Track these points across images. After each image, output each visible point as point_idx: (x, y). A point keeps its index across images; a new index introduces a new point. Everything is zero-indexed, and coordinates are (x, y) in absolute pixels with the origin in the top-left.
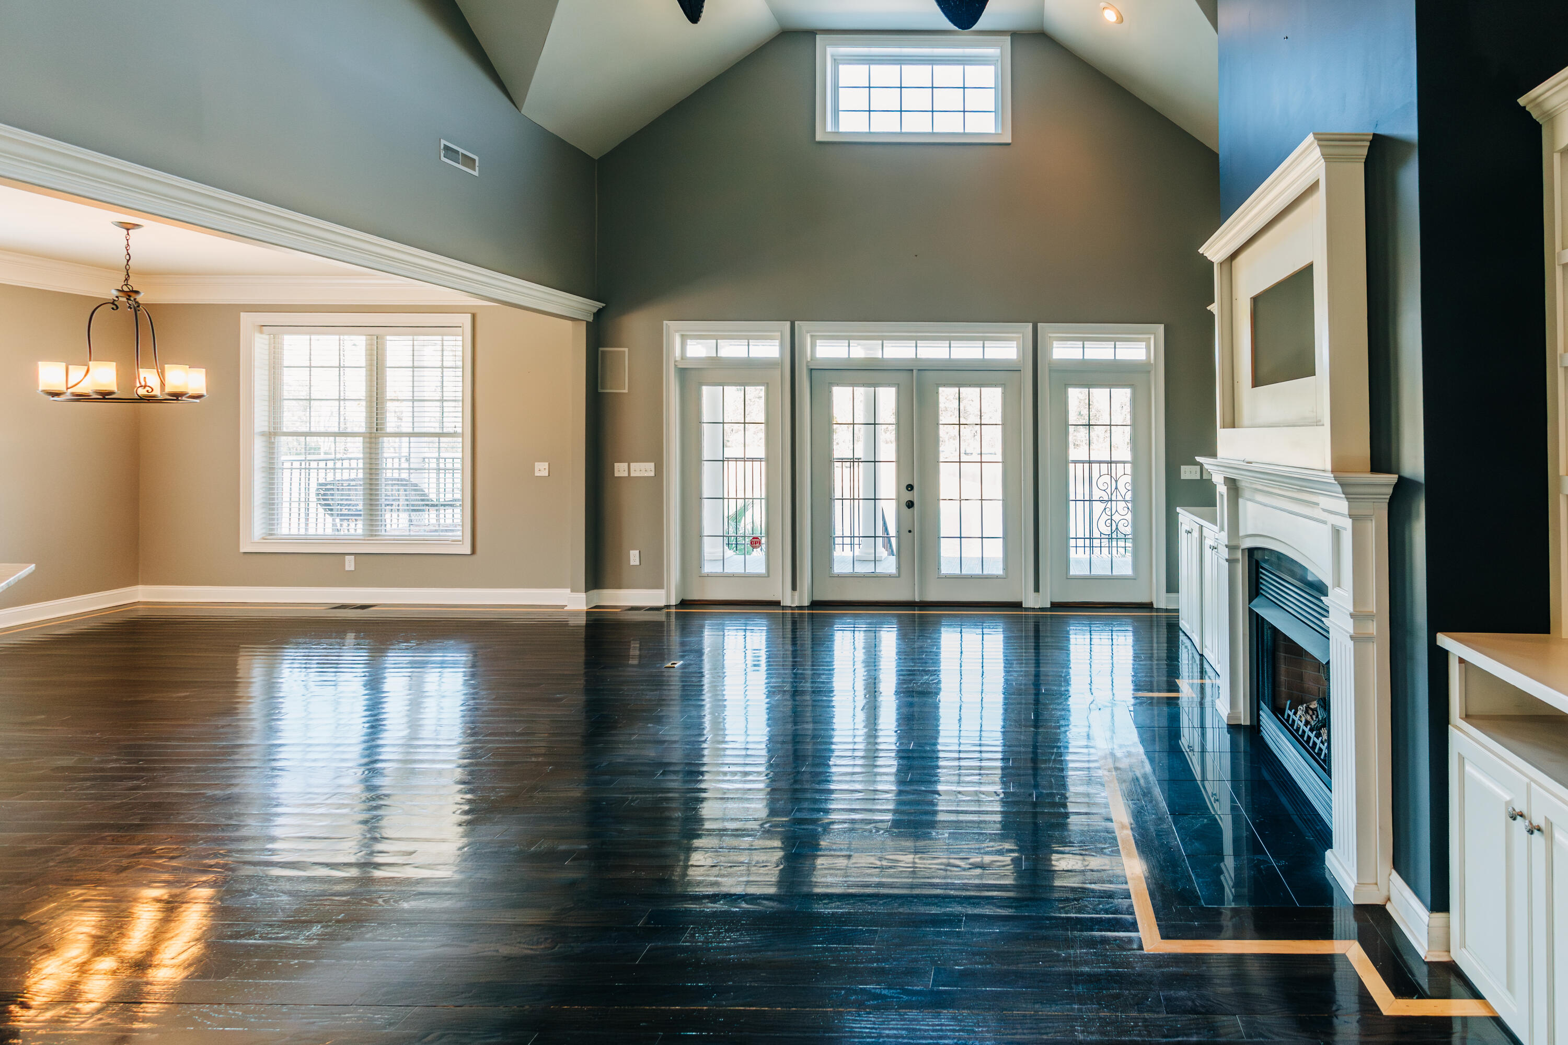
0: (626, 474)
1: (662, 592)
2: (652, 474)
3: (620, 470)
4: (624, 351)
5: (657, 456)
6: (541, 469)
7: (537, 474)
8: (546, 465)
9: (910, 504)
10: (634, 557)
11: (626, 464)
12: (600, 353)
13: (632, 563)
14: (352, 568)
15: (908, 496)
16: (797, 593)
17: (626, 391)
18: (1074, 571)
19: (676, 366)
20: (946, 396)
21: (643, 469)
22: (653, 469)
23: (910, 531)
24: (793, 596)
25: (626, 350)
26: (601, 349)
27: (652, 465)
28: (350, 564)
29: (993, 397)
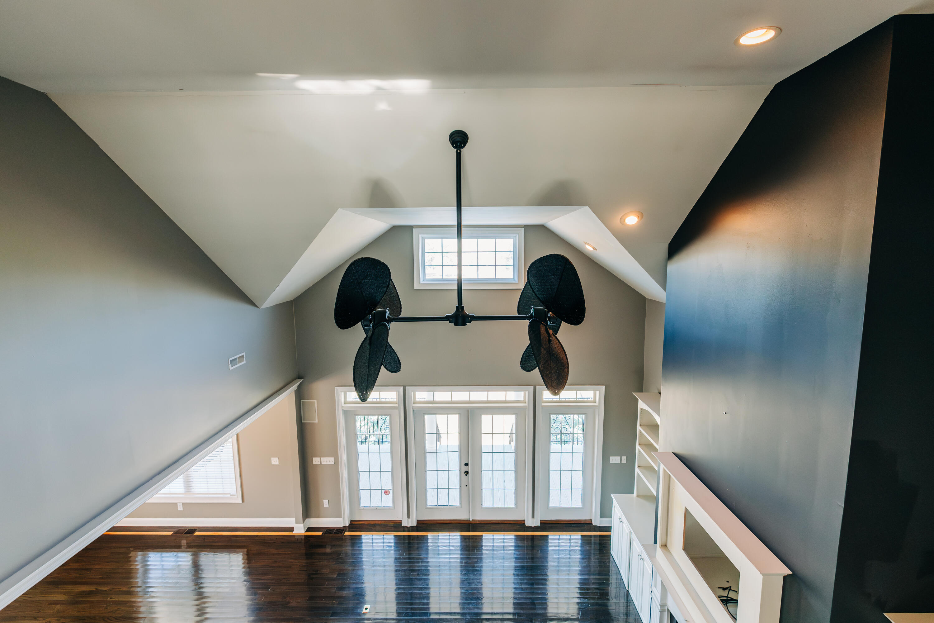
0: (319, 463)
1: (341, 520)
2: (333, 463)
3: (316, 461)
4: (315, 402)
5: (335, 454)
6: (275, 461)
7: (273, 463)
8: (277, 459)
9: (467, 473)
10: (326, 503)
11: (319, 458)
12: (301, 403)
13: (325, 506)
14: (182, 509)
15: (465, 469)
16: (410, 520)
17: (317, 422)
18: (552, 504)
19: (342, 409)
20: (486, 419)
21: (328, 461)
22: (333, 461)
23: (466, 486)
24: (408, 521)
25: (315, 401)
26: (302, 401)
27: (333, 459)
28: (180, 508)
29: (511, 419)
